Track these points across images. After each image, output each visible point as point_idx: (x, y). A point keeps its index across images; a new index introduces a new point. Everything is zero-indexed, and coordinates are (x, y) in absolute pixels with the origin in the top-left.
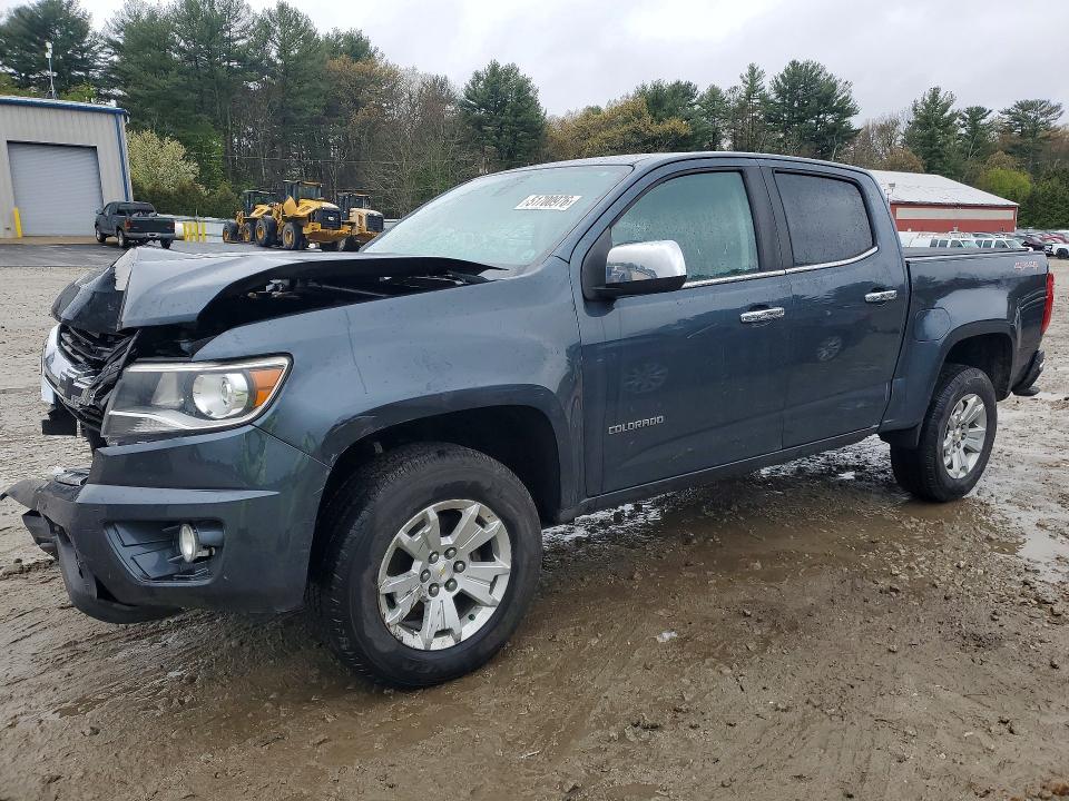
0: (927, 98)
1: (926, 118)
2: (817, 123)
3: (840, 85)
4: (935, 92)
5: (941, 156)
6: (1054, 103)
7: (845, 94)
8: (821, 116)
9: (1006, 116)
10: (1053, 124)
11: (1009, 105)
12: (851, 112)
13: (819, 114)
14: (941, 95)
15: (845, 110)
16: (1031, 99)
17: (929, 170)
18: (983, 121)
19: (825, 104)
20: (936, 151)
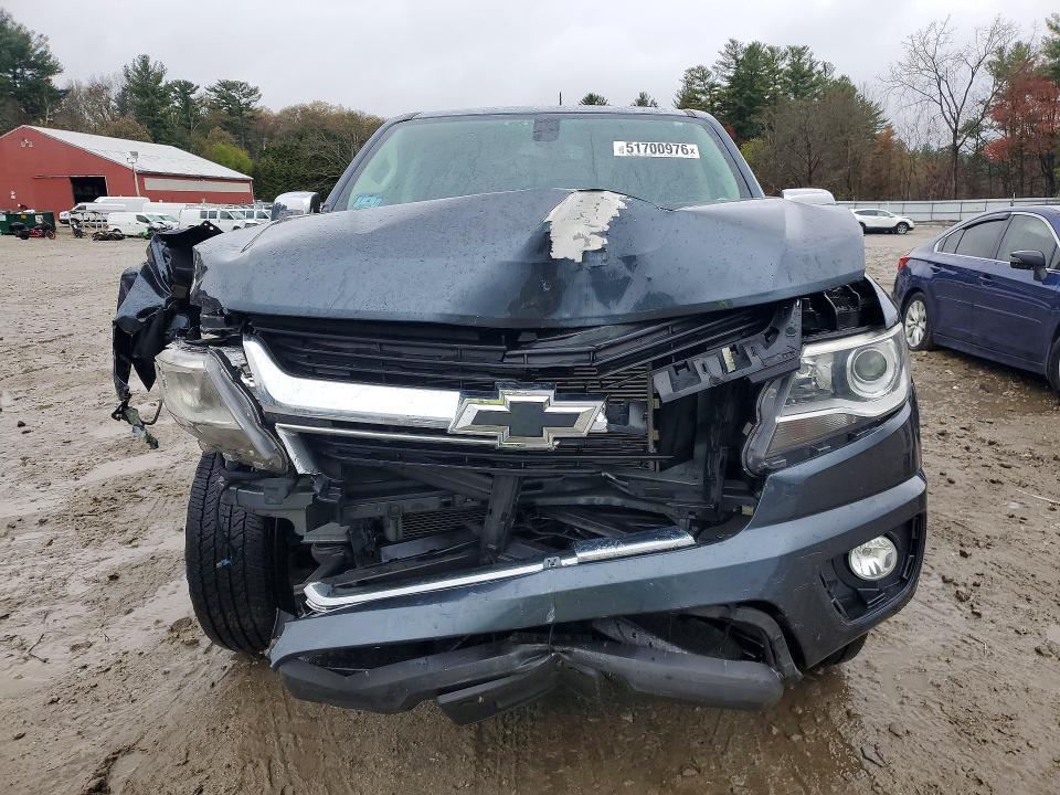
0: (137, 65)
1: (142, 86)
2: (15, 77)
3: (34, 38)
4: (145, 61)
5: (165, 127)
6: (252, 85)
7: (41, 49)
8: (18, 71)
9: (213, 93)
10: (255, 105)
11: (214, 83)
12: (53, 69)
13: (15, 67)
14: (151, 63)
15: (46, 67)
16: (232, 79)
17: (156, 140)
18: (192, 96)
19: (21, 57)
20: (159, 121)
